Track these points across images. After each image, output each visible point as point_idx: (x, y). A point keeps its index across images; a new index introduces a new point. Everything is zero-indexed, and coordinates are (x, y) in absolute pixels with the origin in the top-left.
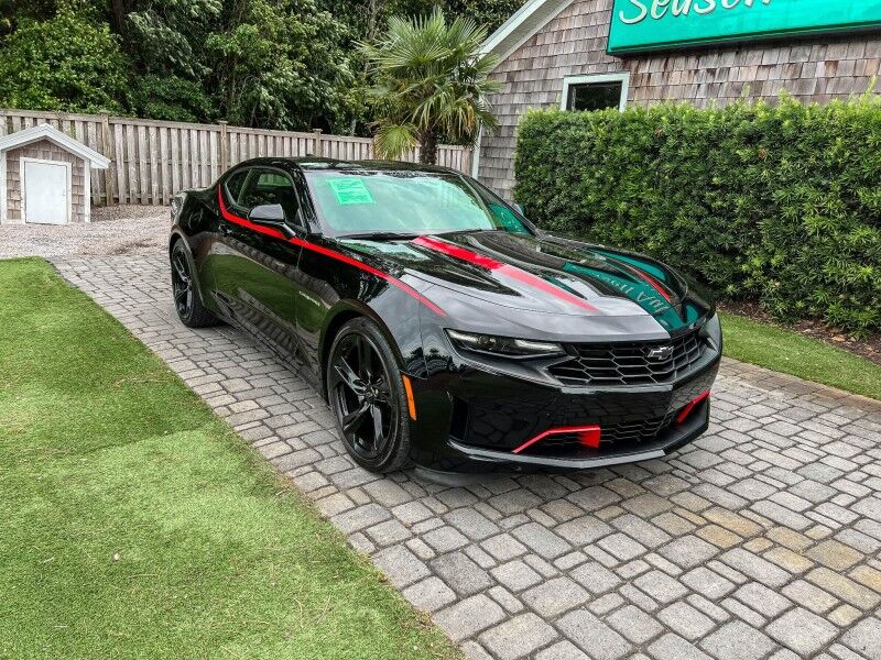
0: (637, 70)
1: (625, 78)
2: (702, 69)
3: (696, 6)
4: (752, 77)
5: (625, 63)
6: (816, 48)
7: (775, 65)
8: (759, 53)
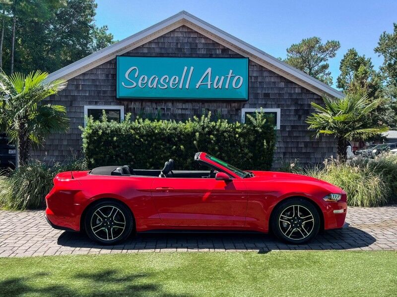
0: (127, 106)
1: (122, 108)
2: (159, 108)
3: (159, 85)
4: (180, 112)
5: (120, 102)
6: (200, 104)
7: (187, 109)
8: (181, 104)
